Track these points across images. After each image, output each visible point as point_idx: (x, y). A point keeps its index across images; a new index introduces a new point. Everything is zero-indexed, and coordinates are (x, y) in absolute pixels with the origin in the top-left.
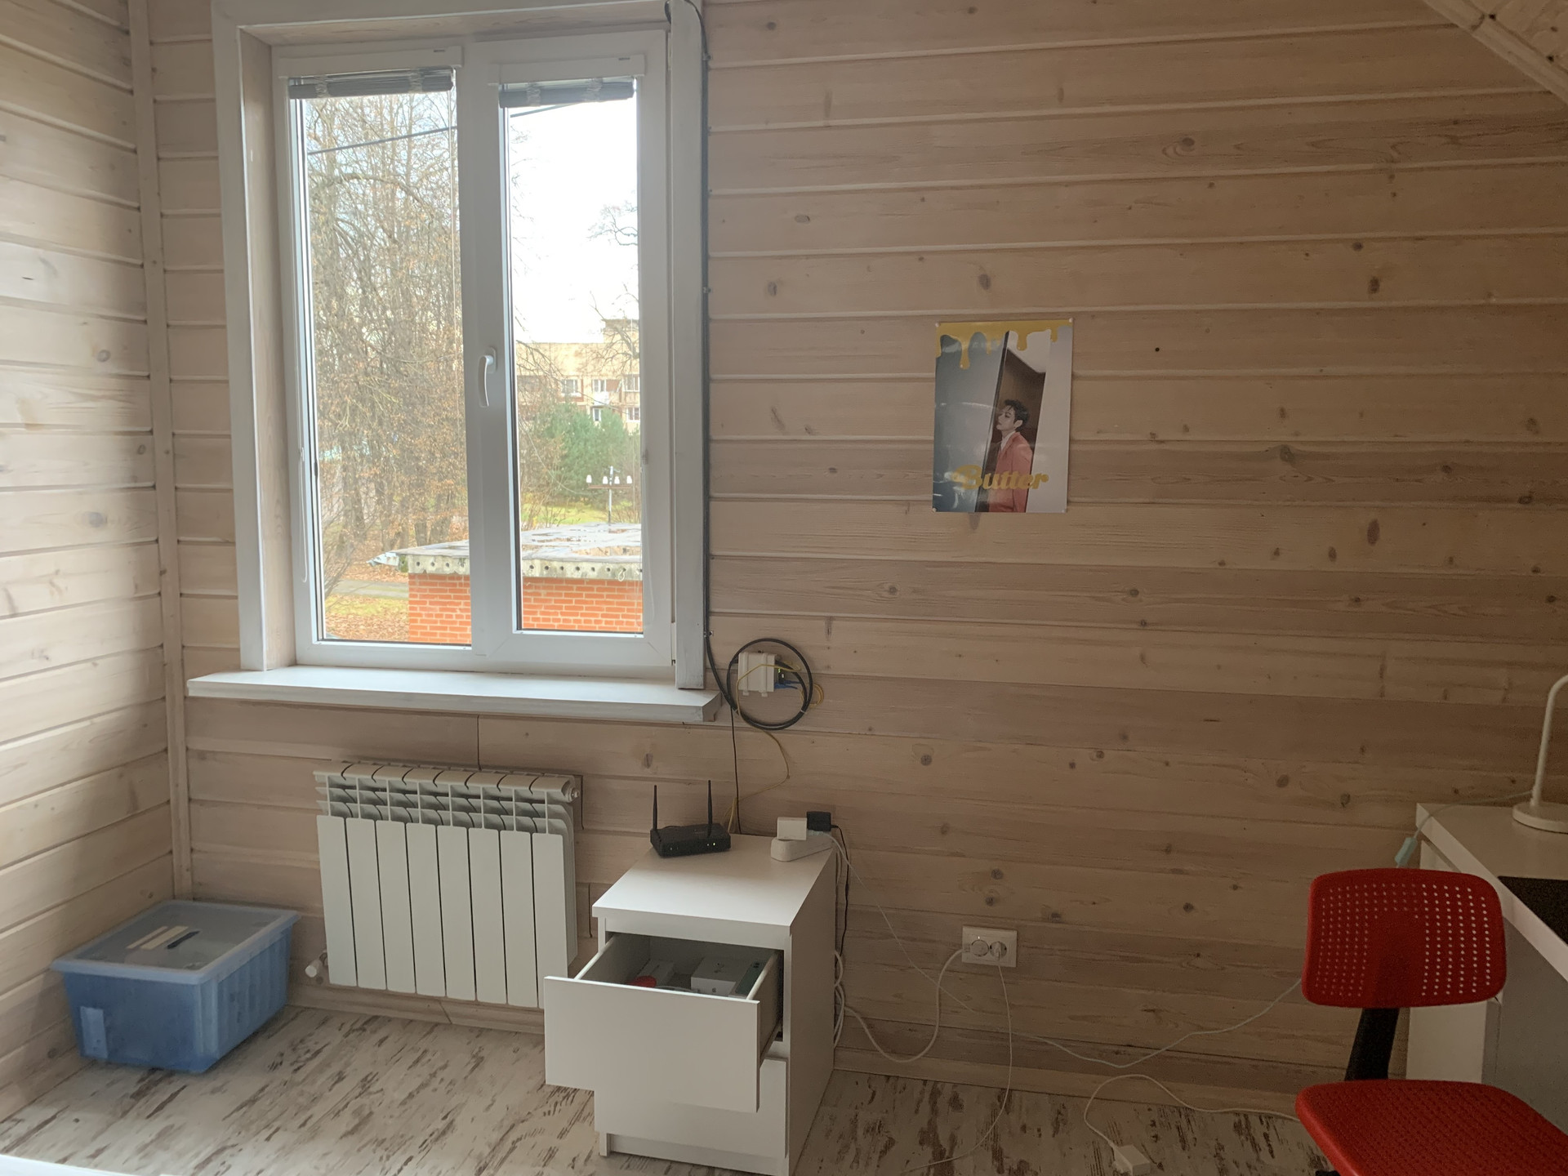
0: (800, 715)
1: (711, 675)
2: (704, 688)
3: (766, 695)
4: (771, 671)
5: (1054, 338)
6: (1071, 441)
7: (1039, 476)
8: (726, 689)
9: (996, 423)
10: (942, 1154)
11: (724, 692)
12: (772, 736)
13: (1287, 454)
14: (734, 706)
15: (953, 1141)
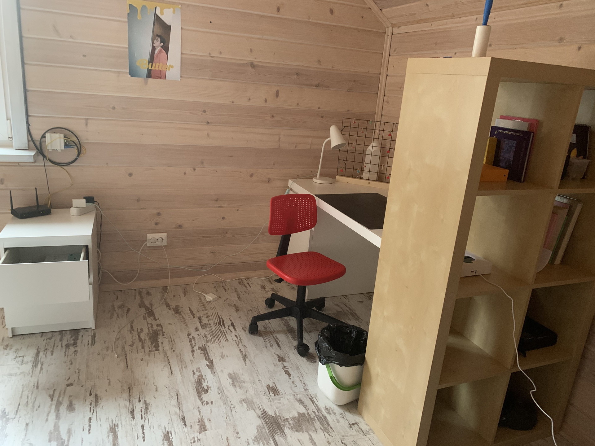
0: (76, 159)
1: (31, 143)
2: (29, 149)
3: (60, 151)
4: (62, 140)
5: (174, 12)
6: (181, 53)
7: (170, 66)
8: (40, 149)
9: (153, 43)
10: (148, 309)
11: (39, 150)
12: (64, 169)
13: (252, 65)
14: (44, 156)
15: (151, 304)
